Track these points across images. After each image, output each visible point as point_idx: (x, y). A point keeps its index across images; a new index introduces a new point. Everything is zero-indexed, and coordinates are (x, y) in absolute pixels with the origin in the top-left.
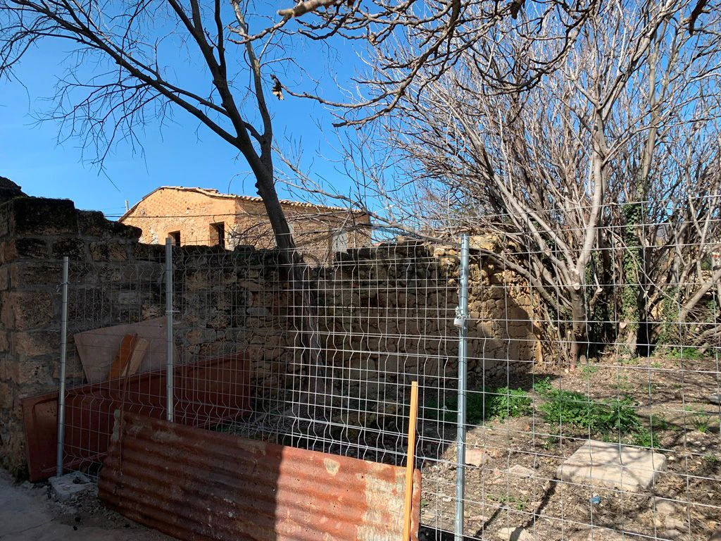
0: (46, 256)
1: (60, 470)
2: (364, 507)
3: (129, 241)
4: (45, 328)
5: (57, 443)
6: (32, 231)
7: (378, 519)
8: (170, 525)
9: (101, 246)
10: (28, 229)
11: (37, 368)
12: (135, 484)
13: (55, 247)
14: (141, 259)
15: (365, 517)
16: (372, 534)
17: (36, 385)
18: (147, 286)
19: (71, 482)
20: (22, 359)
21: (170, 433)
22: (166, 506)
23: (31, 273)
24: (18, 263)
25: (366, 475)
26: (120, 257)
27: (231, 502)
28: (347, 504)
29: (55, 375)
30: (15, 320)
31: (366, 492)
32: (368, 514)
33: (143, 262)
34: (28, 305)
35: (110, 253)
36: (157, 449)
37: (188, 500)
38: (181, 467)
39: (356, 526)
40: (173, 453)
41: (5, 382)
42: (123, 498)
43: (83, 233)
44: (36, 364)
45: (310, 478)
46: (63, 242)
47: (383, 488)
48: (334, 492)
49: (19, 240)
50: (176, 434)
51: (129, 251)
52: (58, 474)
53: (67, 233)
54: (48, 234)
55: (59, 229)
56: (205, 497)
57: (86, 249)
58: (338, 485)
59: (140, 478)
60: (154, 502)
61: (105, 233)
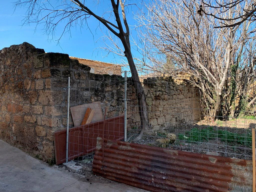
0: (60, 76)
1: (67, 160)
2: (232, 175)
3: (87, 72)
4: (60, 105)
5: (66, 150)
6: (56, 66)
7: (239, 180)
8: (131, 182)
9: (78, 73)
10: (55, 65)
11: (58, 121)
12: (113, 166)
13: (63, 73)
14: (90, 79)
15: (232, 179)
16: (236, 186)
17: (57, 127)
18: (93, 90)
19: (74, 164)
20: (53, 117)
21: (128, 146)
22: (130, 175)
23: (56, 83)
24: (51, 79)
25: (230, 163)
26: (84, 78)
27: (164, 173)
28: (222, 174)
29: (64, 124)
30: (49, 101)
31: (232, 170)
32: (233, 178)
33: (91, 80)
34: (55, 95)
35: (81, 76)
36: (122, 152)
37: (141, 172)
38: (136, 160)
39: (228, 182)
40: (131, 154)
41: (41, 126)
42: (106, 171)
43: (72, 68)
44: (57, 119)
45: (203, 164)
46: (66, 71)
47: (240, 168)
48: (216, 170)
49: (51, 70)
50: (131, 147)
51: (87, 76)
52: (67, 162)
53: (67, 67)
54: (61, 67)
55: (64, 66)
56: (150, 171)
57: (73, 74)
58: (218, 167)
59: (115, 163)
60: (123, 173)
61: (79, 68)
